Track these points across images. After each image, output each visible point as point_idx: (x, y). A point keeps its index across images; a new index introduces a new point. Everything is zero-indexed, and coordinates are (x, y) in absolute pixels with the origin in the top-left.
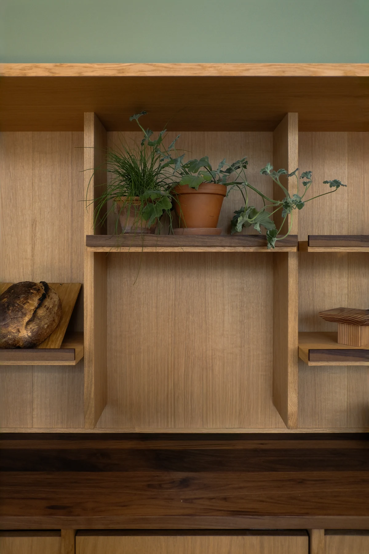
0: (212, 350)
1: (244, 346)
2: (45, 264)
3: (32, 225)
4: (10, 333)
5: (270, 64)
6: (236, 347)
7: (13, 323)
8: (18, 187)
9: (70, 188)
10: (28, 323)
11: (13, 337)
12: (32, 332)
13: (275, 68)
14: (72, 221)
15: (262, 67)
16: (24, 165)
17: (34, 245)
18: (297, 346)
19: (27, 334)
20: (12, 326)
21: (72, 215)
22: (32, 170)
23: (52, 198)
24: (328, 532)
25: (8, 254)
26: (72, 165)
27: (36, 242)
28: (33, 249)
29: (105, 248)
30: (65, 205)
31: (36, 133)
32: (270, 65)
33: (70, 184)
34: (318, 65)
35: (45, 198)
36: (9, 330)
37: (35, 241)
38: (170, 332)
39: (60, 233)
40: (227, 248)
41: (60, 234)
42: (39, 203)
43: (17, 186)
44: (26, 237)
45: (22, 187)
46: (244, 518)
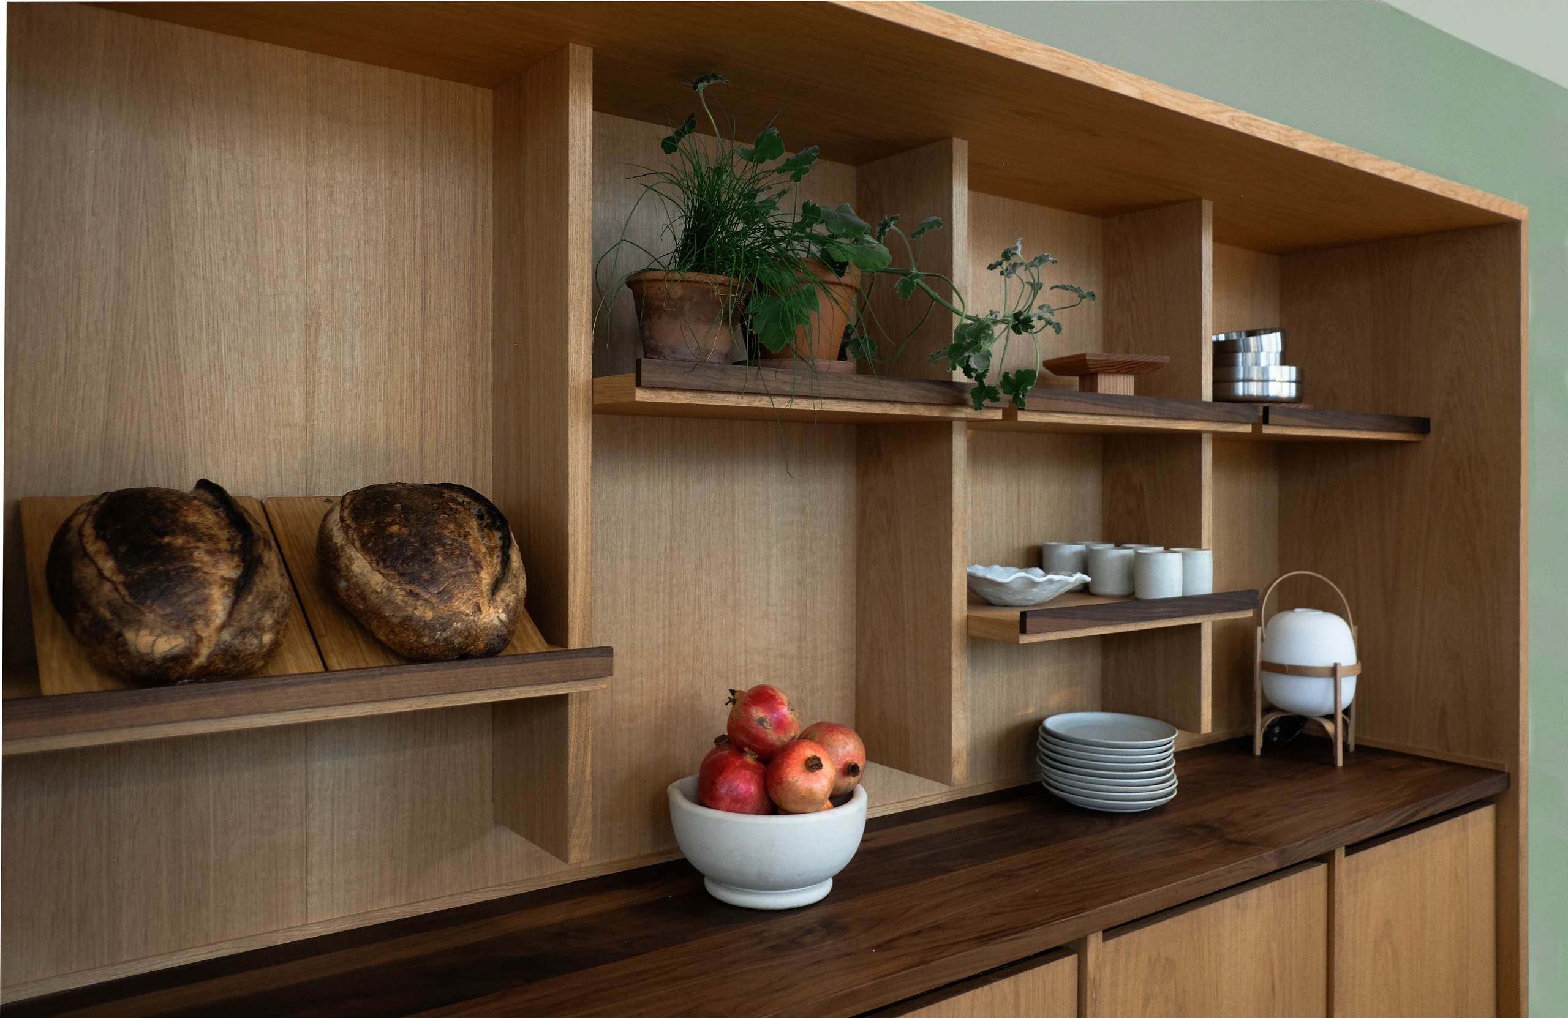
0: (746, 651)
1: (805, 638)
2: (346, 441)
3: (308, 327)
4: (457, 614)
5: (1051, 47)
6: (791, 641)
7: (461, 588)
8: (263, 208)
9: (419, 232)
10: (495, 587)
11: (467, 625)
12: (507, 609)
13: (1057, 58)
14: (424, 323)
15: (1040, 49)
16: (282, 144)
17: (314, 387)
18: (965, 614)
19: (498, 617)
20: (460, 595)
21: (423, 308)
22: (308, 164)
23: (365, 254)
24: (1110, 932)
25: (231, 411)
26: (423, 170)
27: (320, 378)
28: (309, 396)
29: (674, 393)
30: (404, 278)
31: (317, 57)
32: (1051, 51)
33: (419, 220)
34: (1111, 70)
35: (347, 253)
36: (455, 607)
37: (314, 375)
38: (661, 616)
39: (389, 354)
40: (899, 406)
41: (389, 357)
42: (329, 265)
43: (260, 205)
44: (287, 362)
45: (274, 211)
46: (1002, 942)
